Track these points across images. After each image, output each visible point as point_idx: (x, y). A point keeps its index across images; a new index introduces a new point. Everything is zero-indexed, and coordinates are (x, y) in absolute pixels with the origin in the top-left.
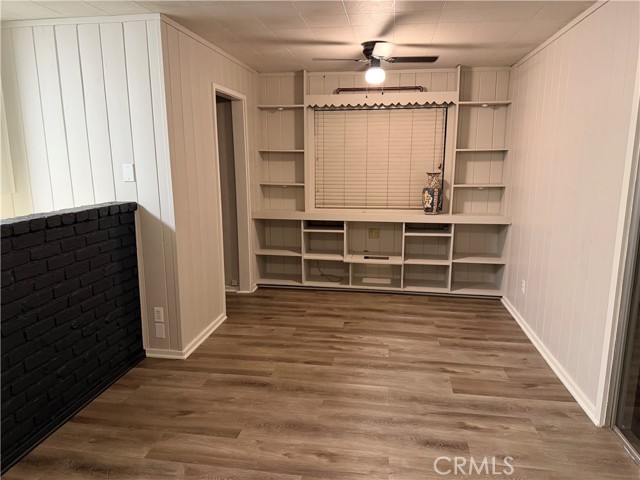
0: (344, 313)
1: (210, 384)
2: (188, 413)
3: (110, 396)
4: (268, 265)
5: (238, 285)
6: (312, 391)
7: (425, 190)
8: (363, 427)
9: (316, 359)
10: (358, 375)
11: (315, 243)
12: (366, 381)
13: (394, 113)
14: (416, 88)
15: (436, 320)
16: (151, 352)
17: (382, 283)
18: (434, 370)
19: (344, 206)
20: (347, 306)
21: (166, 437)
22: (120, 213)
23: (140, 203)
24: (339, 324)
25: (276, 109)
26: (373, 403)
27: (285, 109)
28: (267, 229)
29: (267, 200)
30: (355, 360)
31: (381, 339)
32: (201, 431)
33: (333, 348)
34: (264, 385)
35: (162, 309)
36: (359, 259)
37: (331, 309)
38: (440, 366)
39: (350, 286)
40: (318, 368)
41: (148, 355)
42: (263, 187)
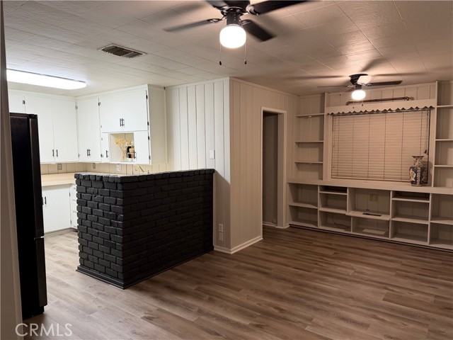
0: (338, 248)
1: (238, 267)
2: (221, 277)
3: (192, 263)
4: (299, 214)
5: (277, 223)
6: (290, 281)
7: (411, 168)
8: (309, 303)
9: (302, 268)
10: (324, 280)
11: (330, 202)
12: (327, 283)
13: (389, 115)
14: (404, 98)
15: (404, 261)
16: (216, 248)
17: (378, 234)
18: (379, 287)
19: (352, 177)
20: (343, 244)
21: (206, 284)
22: (205, 174)
23: (216, 169)
24: (331, 253)
25: (307, 117)
26: (323, 294)
27: (313, 116)
28: (300, 190)
29: (300, 172)
30: (327, 273)
31: (353, 265)
32: (224, 285)
33: (317, 264)
34: (265, 273)
35: (222, 225)
36: (359, 214)
37: (330, 244)
38: (385, 286)
39: (351, 233)
40: (300, 272)
41: (215, 249)
42: (298, 164)
